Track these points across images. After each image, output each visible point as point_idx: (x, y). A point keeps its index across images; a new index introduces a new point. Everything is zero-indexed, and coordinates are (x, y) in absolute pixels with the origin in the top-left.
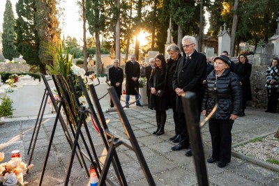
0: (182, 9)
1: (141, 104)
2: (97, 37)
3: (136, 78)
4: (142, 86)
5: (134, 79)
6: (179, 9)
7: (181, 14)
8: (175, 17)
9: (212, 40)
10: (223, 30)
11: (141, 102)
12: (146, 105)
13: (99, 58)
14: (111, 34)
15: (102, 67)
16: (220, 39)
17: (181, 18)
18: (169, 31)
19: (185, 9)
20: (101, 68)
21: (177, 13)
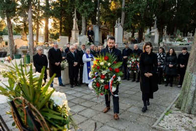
0: (86, 3)
1: (64, 84)
2: (9, 21)
3: (59, 63)
4: (63, 69)
5: (57, 64)
6: (84, 4)
7: (85, 8)
8: (80, 9)
9: (104, 28)
10: (118, 23)
11: (63, 82)
12: (67, 84)
13: (12, 40)
14: (21, 19)
15: (16, 48)
16: (116, 29)
17: (85, 11)
18: (74, 20)
19: (88, 4)
20: (14, 49)
21: (82, 6)
